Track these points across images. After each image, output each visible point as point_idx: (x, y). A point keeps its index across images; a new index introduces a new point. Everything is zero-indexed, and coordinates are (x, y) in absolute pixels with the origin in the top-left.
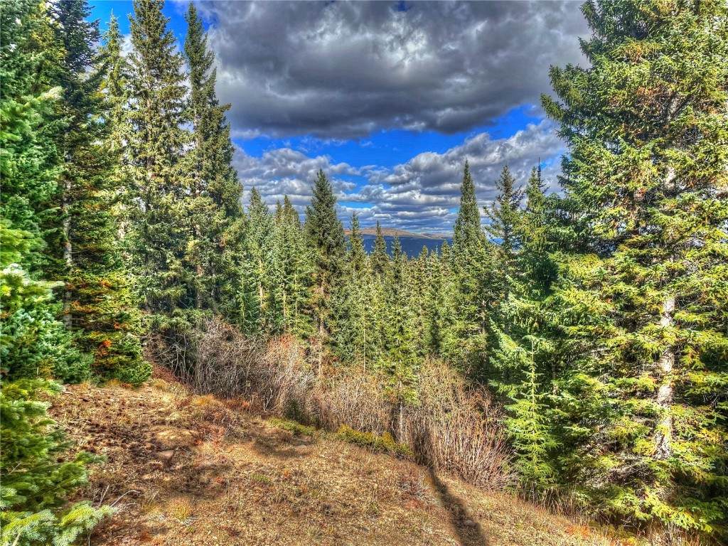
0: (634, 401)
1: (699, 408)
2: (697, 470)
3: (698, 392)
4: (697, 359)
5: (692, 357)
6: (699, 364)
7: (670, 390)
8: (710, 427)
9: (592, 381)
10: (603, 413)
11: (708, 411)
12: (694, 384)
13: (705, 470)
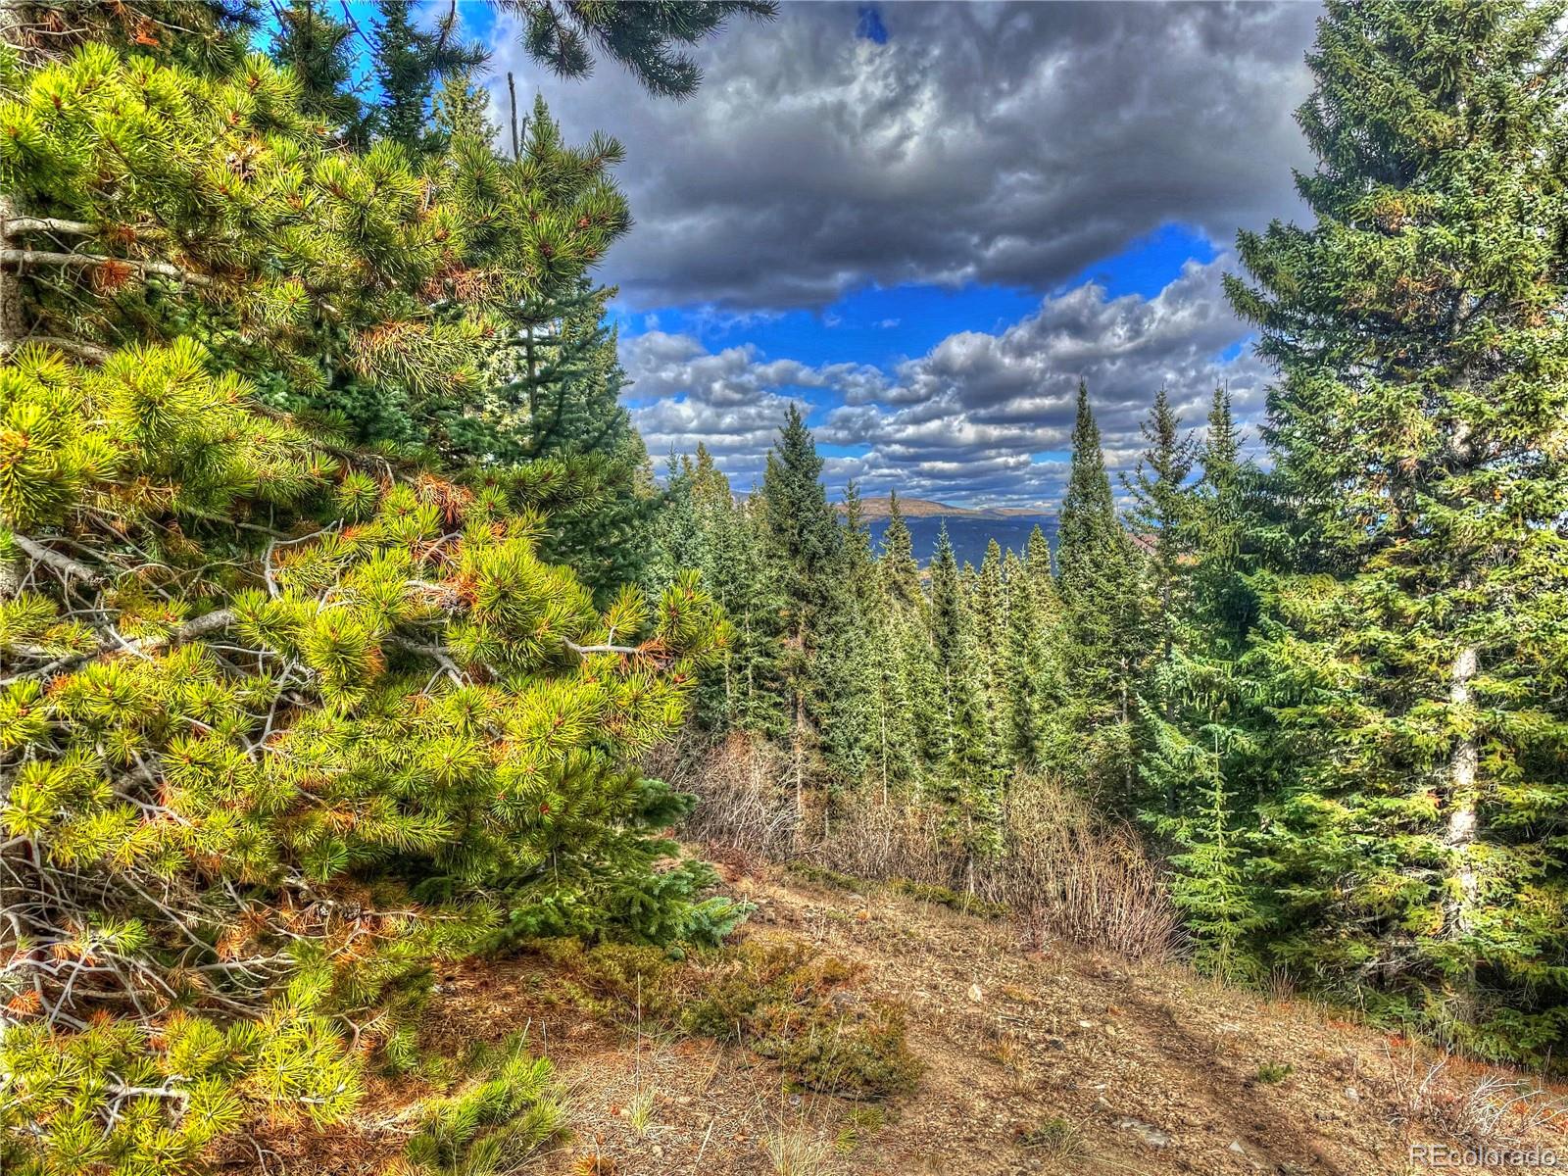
0: (1401, 840)
1: (1518, 848)
2: (1511, 956)
3: (1513, 819)
4: (1510, 761)
5: (1503, 757)
6: (1515, 770)
7: (1472, 818)
8: (1537, 882)
9: (1327, 805)
10: (1347, 863)
11: (1532, 853)
12: (1509, 805)
13: (1527, 957)
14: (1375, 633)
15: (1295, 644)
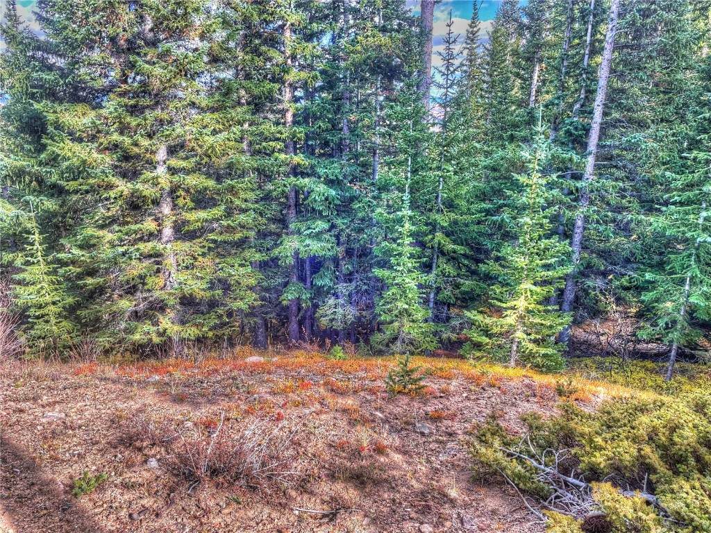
0: (141, 246)
1: (194, 241)
2: (197, 290)
3: (191, 228)
4: (188, 200)
5: (184, 199)
6: (192, 205)
7: (171, 230)
8: (204, 255)
9: (101, 233)
10: (114, 262)
11: (201, 243)
12: (188, 221)
13: (203, 289)
14: (116, 137)
15: (71, 144)
